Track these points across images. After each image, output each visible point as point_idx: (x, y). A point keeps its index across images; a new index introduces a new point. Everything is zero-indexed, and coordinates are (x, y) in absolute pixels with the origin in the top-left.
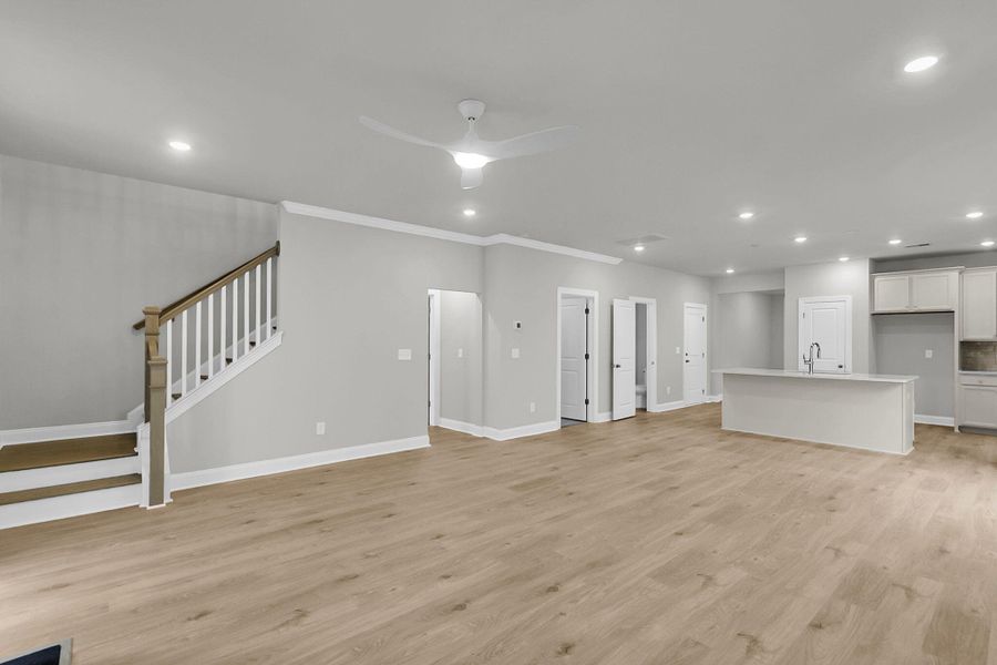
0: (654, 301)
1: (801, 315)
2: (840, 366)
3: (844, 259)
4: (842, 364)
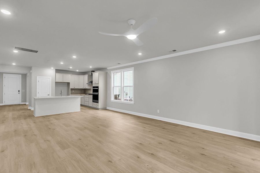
1: (37, 81)
2: (48, 95)
3: (52, 68)
4: (49, 94)
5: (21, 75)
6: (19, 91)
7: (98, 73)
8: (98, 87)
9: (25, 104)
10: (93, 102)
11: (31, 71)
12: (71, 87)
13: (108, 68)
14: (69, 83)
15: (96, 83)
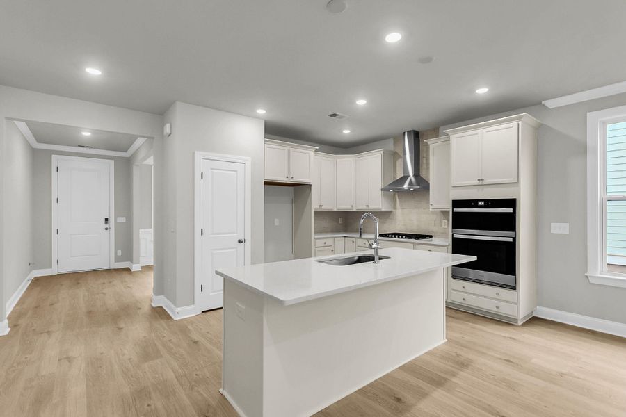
1: (197, 175)
2: (240, 242)
4: (242, 239)
5: (113, 161)
6: (106, 219)
7: (515, 124)
8: (512, 203)
9: (128, 270)
10: (453, 277)
11: (168, 126)
13: (550, 104)
14: (307, 187)
15: (485, 183)
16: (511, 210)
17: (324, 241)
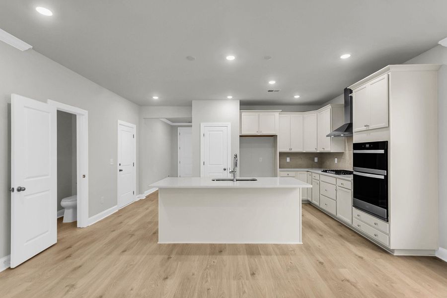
0: (86, 112)
1: (202, 135)
2: (224, 170)
3: (230, 97)
7: (385, 76)
8: (384, 145)
12: (282, 147)
14: (274, 137)
15: (370, 128)
16: (382, 151)
17: (288, 173)
